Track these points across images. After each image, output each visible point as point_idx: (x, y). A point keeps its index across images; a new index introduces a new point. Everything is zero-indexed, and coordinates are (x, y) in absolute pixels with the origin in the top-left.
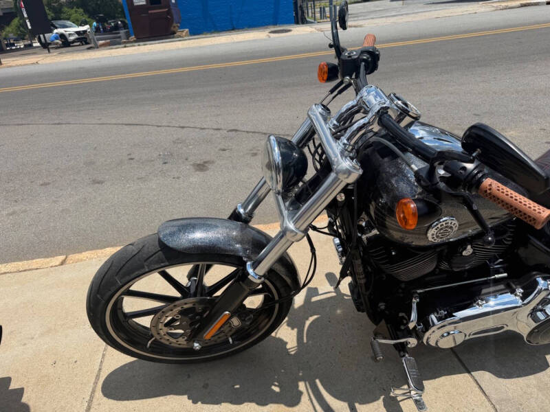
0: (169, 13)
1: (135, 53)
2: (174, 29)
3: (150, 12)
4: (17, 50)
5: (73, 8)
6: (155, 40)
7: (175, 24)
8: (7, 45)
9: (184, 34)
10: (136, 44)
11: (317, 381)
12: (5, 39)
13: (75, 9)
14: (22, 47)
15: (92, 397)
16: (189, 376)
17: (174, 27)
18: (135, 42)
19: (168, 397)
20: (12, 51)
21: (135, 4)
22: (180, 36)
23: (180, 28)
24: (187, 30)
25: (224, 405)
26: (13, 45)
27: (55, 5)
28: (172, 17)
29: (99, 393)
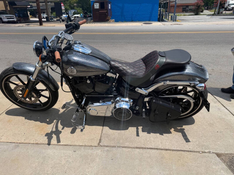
0: (107, 12)
1: (90, 26)
2: (109, 19)
3: (100, 11)
4: (54, 21)
5: (78, 8)
6: (100, 22)
7: (108, 17)
8: (51, 19)
9: (112, 21)
10: (93, 23)
11: (60, 121)
12: (50, 17)
13: (79, 8)
14: (56, 20)
15: (3, 112)
16: (29, 114)
17: (108, 18)
18: (93, 22)
19: (20, 117)
20: (52, 21)
21: (95, 8)
22: (110, 22)
23: (111, 18)
24: (114, 20)
25: (32, 121)
26: (52, 19)
27: (72, 6)
28: (108, 14)
29: (5, 113)
